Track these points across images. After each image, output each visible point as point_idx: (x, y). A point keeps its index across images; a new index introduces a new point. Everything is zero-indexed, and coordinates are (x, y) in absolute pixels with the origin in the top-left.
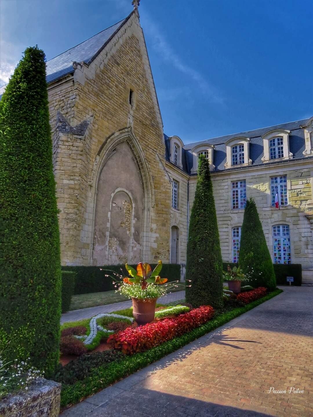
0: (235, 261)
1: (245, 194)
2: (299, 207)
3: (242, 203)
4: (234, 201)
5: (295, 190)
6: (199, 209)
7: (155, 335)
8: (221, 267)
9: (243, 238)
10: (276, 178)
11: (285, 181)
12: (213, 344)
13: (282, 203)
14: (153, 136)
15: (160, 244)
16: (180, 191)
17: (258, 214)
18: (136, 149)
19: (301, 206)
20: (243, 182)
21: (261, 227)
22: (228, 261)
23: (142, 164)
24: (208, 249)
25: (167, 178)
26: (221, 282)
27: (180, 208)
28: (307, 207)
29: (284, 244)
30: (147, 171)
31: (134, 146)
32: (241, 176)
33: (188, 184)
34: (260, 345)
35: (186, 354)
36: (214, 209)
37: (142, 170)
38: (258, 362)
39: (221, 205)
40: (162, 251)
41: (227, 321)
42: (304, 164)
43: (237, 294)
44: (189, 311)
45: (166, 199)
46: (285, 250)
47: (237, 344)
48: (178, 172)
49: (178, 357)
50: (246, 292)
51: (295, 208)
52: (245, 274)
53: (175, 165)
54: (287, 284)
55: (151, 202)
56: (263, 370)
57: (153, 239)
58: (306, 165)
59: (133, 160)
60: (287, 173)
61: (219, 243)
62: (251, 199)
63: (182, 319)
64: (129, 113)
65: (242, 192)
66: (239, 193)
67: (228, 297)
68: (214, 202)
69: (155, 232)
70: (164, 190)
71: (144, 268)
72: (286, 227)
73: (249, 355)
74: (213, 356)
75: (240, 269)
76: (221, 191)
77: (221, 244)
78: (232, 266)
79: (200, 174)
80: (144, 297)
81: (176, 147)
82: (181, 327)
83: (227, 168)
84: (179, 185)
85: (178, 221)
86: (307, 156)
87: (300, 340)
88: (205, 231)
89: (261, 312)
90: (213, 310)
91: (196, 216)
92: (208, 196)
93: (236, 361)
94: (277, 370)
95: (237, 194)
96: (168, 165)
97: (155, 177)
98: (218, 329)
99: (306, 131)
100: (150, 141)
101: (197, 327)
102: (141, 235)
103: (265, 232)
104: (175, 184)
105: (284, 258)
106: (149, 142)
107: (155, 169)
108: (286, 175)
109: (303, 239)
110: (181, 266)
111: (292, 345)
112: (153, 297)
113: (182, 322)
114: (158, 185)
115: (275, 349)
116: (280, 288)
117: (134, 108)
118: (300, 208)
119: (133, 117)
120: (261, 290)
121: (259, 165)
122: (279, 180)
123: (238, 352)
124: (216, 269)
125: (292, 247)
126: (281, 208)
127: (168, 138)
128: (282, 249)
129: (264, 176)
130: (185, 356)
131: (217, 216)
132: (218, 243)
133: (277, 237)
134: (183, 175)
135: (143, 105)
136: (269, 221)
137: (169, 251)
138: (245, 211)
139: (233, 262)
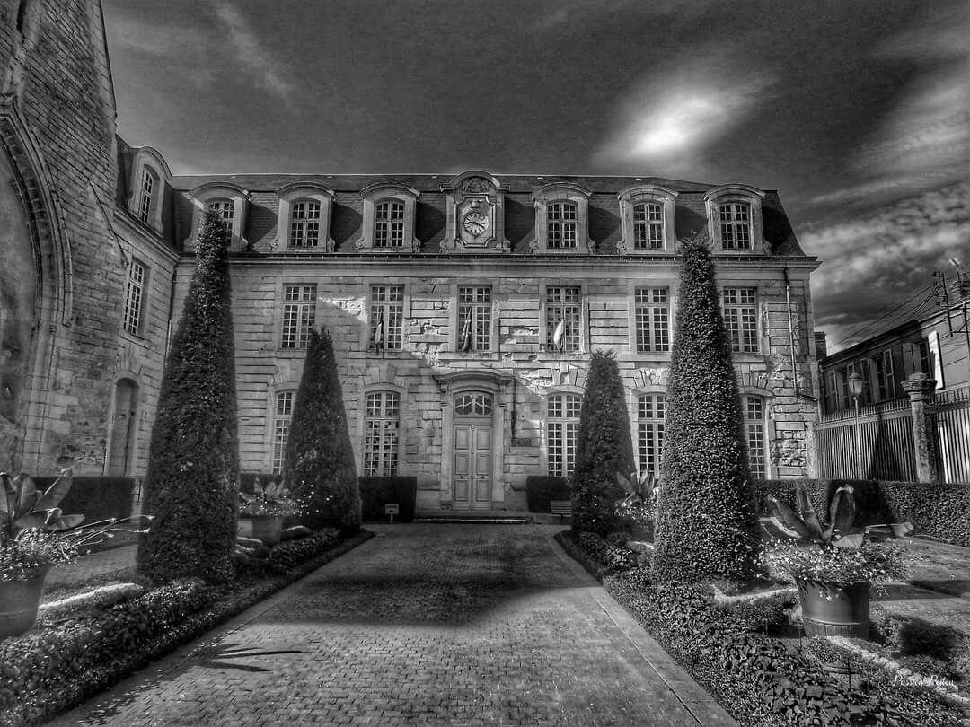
0: (276, 470)
1: (313, 317)
2: (424, 356)
3: (303, 337)
4: (286, 330)
5: (419, 320)
6: (193, 341)
7: (28, 666)
8: (237, 485)
9: (297, 417)
10: (382, 290)
11: (401, 299)
12: (196, 669)
13: (390, 346)
14: (84, 133)
15: (80, 423)
16: (150, 291)
17: (336, 365)
18: (26, 159)
19: (426, 356)
20: (313, 287)
21: (340, 394)
22: (259, 470)
23: (41, 204)
24: (206, 440)
25: (114, 253)
26: (233, 518)
27: (145, 334)
28: (438, 356)
29: (386, 435)
30: (56, 226)
31: (19, 150)
32: (307, 275)
33: (174, 276)
34: (307, 657)
35: (119, 704)
36: (231, 344)
37: (39, 220)
38: (297, 694)
39: (254, 337)
40: (83, 444)
41: (239, 611)
42: (441, 267)
43: (271, 546)
44: (139, 595)
45: (107, 308)
46: (387, 447)
47: (254, 662)
48: (148, 241)
49: (95, 715)
50: (293, 542)
51: (415, 358)
52: (295, 500)
53: (142, 223)
54: (384, 519)
55: (61, 309)
56: (304, 712)
57: (58, 412)
58: (443, 270)
59: (14, 187)
60: (407, 281)
61: (235, 427)
62: (323, 329)
63: (116, 616)
64: (12, 53)
65: (307, 310)
66: (300, 313)
67: (248, 554)
68: (231, 329)
69: (68, 393)
70: (103, 284)
71: (15, 488)
72: (395, 398)
73: (279, 682)
74: (190, 699)
75: (285, 488)
76: (256, 304)
77: (241, 430)
78: (265, 481)
79: (203, 256)
80: (7, 566)
81: (150, 175)
82: (113, 636)
83: (276, 251)
84: (149, 274)
85: (138, 366)
86: (447, 252)
87: (392, 636)
88: (204, 395)
89: (321, 584)
90: (205, 588)
91: (182, 358)
92: (218, 310)
93: (248, 702)
94: (334, 708)
95: (294, 316)
96: (119, 218)
97: (80, 245)
98: (215, 632)
99: (450, 199)
100: (73, 145)
101: (159, 631)
102: (20, 397)
103: (347, 406)
104: (136, 270)
105: (385, 463)
106: (69, 150)
107: (80, 224)
108: (404, 285)
109: (426, 425)
110: (137, 482)
111: (376, 648)
112: (33, 567)
113: (116, 625)
114: (87, 269)
115: (340, 662)
116: (369, 528)
117: (31, 45)
118: (424, 359)
119: (26, 68)
120: (325, 535)
121: (351, 256)
122: (388, 293)
123: (255, 679)
124: (224, 488)
125: (402, 441)
126: (386, 356)
127: (129, 148)
128: (381, 444)
129: (359, 280)
130: (114, 709)
131: (237, 362)
132: (233, 426)
133: (374, 418)
134: (162, 251)
135: (60, 44)
136: (360, 382)
137: (103, 442)
138: (309, 355)
139: (272, 472)
